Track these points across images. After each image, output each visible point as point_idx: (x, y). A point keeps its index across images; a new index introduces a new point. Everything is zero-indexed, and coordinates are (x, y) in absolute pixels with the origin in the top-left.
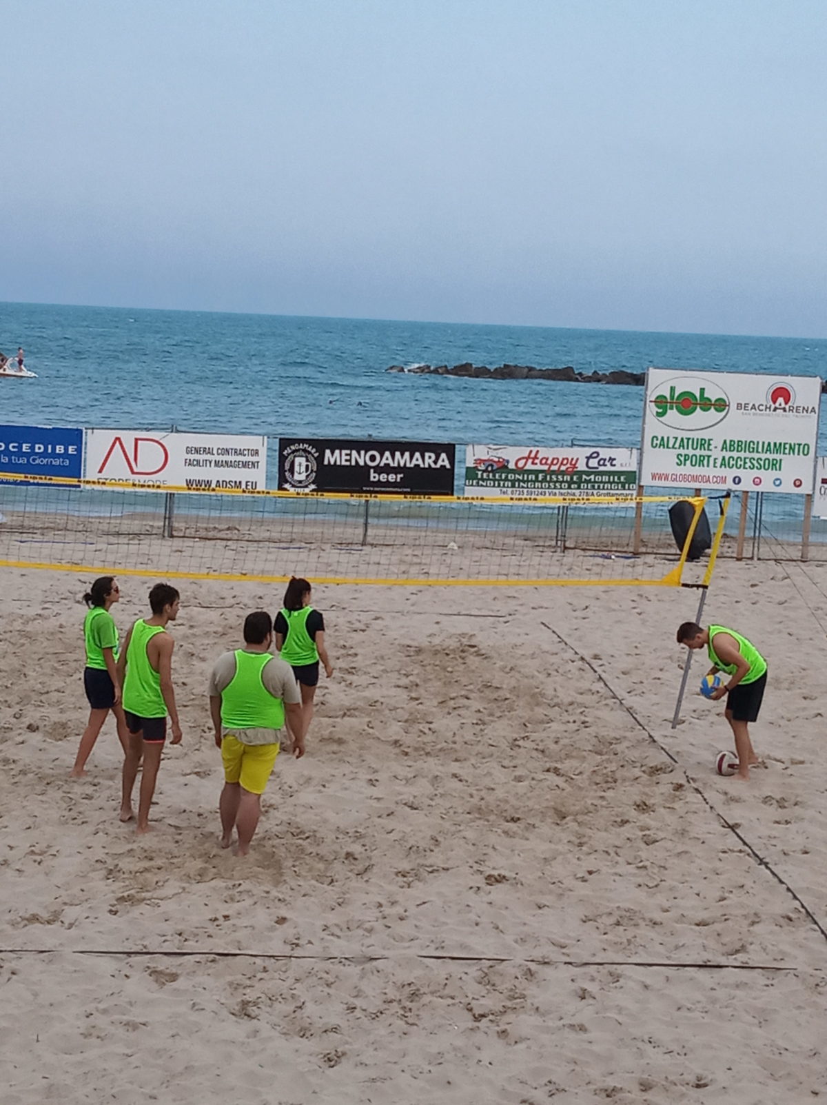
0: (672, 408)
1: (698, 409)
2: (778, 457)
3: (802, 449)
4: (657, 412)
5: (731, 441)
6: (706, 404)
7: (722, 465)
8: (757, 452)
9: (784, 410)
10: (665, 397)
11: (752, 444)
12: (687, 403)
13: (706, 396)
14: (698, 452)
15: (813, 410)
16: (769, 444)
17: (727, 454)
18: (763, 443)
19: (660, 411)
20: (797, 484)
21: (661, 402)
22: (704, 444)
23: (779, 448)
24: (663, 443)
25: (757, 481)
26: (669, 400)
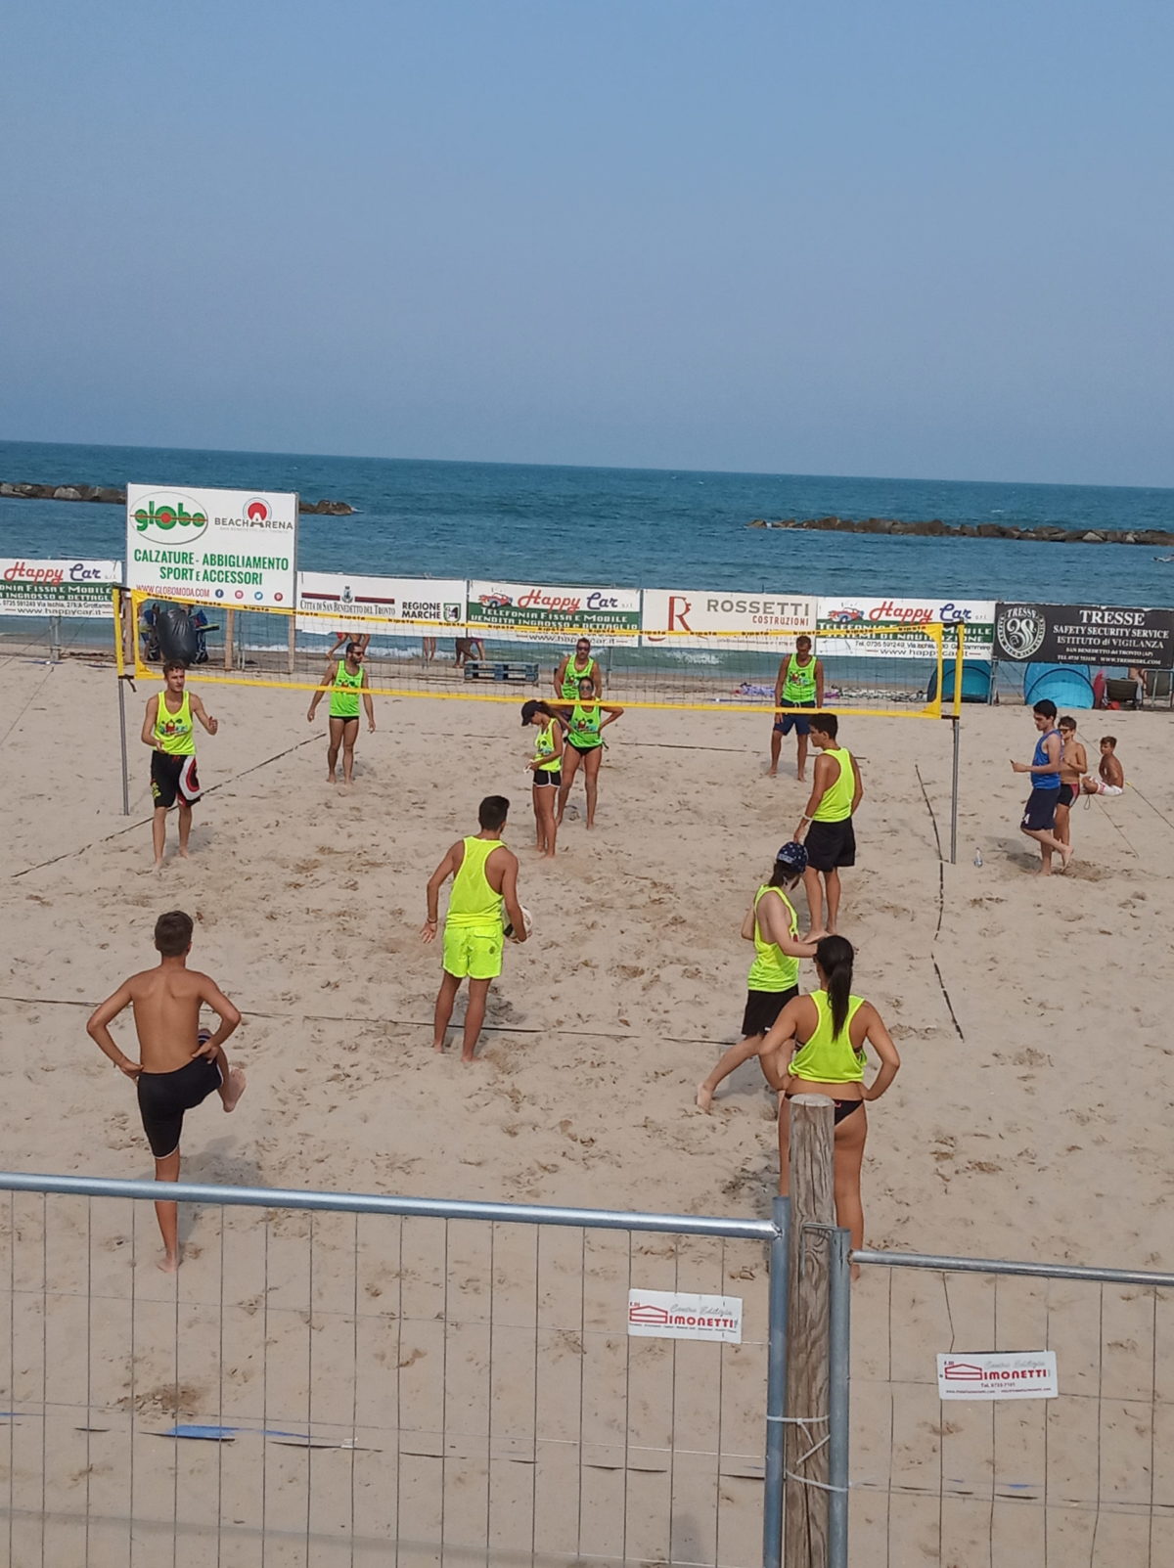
0: (151, 522)
1: (178, 523)
2: (258, 571)
3: (281, 563)
4: (138, 527)
5: (212, 555)
6: (186, 520)
7: (204, 578)
8: (238, 566)
9: (261, 525)
10: (145, 512)
11: (232, 559)
12: (167, 518)
13: (184, 511)
14: (181, 566)
15: (290, 525)
16: (249, 558)
17: (210, 568)
18: (243, 557)
19: (141, 525)
20: (279, 597)
21: (141, 516)
22: (186, 557)
23: (258, 562)
24: (146, 556)
25: (239, 595)
26: (148, 514)
